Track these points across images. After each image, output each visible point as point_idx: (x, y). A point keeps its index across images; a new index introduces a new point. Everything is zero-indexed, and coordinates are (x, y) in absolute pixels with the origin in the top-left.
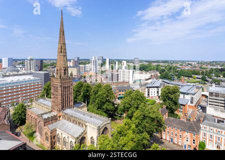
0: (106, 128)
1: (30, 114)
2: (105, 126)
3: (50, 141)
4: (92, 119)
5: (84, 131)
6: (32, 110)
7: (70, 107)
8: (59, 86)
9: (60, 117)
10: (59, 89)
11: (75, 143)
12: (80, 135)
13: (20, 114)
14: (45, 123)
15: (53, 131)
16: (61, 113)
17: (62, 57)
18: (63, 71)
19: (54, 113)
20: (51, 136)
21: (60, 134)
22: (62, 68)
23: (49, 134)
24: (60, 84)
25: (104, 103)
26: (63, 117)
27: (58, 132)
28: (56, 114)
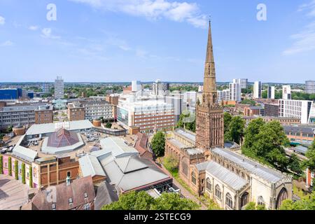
0: (284, 189)
1: (169, 146)
2: (283, 186)
3: (197, 184)
4: (258, 170)
5: (247, 184)
6: (171, 141)
7: (220, 146)
8: (206, 117)
9: (207, 156)
10: (207, 120)
11: (235, 197)
12: (242, 189)
13: (159, 144)
14: (191, 160)
15: (202, 173)
16: (209, 152)
17: (211, 80)
18: (211, 98)
19: (200, 150)
20: (199, 179)
21: (211, 178)
22: (211, 94)
23: (197, 176)
24: (208, 114)
25: (269, 149)
26: (212, 158)
27: (207, 176)
28: (202, 152)
